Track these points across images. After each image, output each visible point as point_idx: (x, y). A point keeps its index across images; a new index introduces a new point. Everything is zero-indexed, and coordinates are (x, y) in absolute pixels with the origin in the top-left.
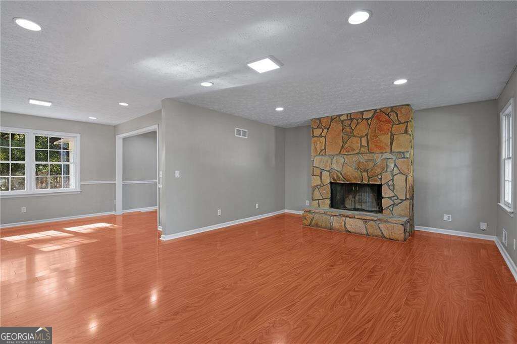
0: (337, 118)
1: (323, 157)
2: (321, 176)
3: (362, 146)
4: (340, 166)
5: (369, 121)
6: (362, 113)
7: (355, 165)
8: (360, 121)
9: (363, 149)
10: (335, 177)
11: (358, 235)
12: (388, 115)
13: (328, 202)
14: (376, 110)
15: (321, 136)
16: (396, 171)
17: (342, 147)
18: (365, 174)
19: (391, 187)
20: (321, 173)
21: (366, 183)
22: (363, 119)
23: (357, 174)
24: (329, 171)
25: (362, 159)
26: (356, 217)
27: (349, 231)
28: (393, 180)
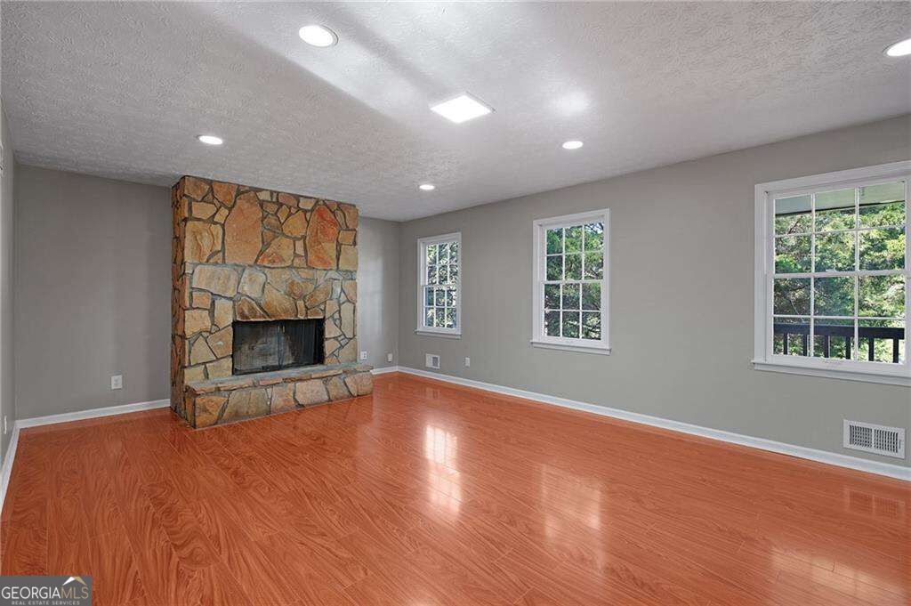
0: (252, 194)
1: (218, 269)
2: (212, 311)
3: (296, 255)
4: (258, 288)
5: (308, 214)
6: (297, 197)
7: (284, 288)
8: (293, 211)
9: (297, 260)
10: (246, 312)
11: (316, 406)
12: (333, 212)
13: (228, 363)
14: (318, 201)
15: (211, 220)
16: (343, 298)
17: (261, 253)
18: (300, 303)
19: (338, 322)
20: (213, 303)
21: (302, 318)
22: (299, 209)
23: (288, 304)
24: (231, 299)
25: (299, 277)
26: (313, 377)
27: (303, 406)
28: (339, 311)
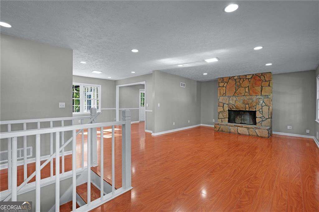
0: (233, 78)
1: (225, 97)
2: (223, 107)
3: (246, 92)
4: (234, 102)
5: (250, 80)
6: (246, 76)
7: (242, 101)
8: (245, 79)
9: (246, 93)
10: (231, 108)
11: (245, 135)
12: (260, 77)
13: (227, 119)
14: (253, 74)
15: (223, 86)
16: (264, 104)
17: (235, 92)
18: (247, 106)
19: (261, 112)
20: (223, 105)
21: (248, 110)
22: (246, 79)
23: (243, 106)
24: (227, 104)
25: (246, 98)
26: (243, 126)
27: (240, 134)
28: (262, 109)
